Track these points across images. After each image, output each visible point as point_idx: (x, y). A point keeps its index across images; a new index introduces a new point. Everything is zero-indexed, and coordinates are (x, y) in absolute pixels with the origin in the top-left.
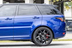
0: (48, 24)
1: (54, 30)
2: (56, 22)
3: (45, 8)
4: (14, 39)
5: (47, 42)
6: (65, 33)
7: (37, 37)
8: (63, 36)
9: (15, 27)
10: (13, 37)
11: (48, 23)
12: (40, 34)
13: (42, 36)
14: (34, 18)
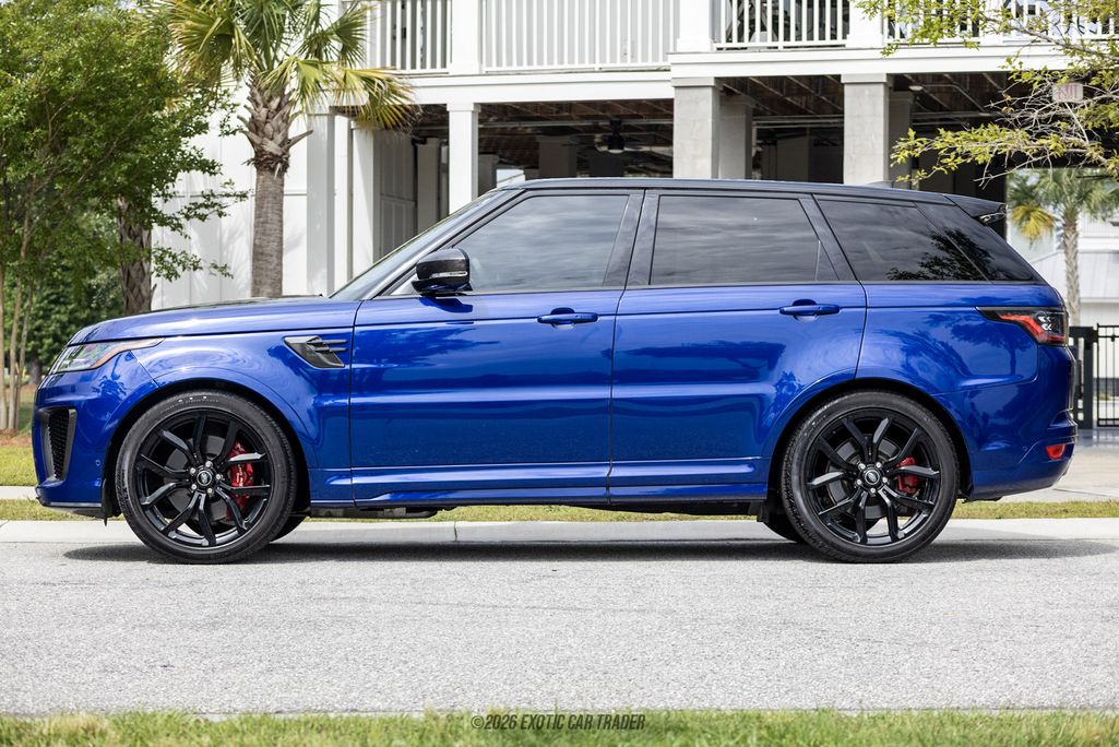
0: (913, 361)
1: (972, 419)
2: (985, 347)
3: (877, 223)
4: (614, 491)
5: (902, 522)
6: (1069, 452)
7: (817, 481)
8: (1046, 470)
9: (621, 392)
10: (603, 472)
11: (909, 352)
12: (845, 452)
13: (860, 475)
14: (796, 314)
